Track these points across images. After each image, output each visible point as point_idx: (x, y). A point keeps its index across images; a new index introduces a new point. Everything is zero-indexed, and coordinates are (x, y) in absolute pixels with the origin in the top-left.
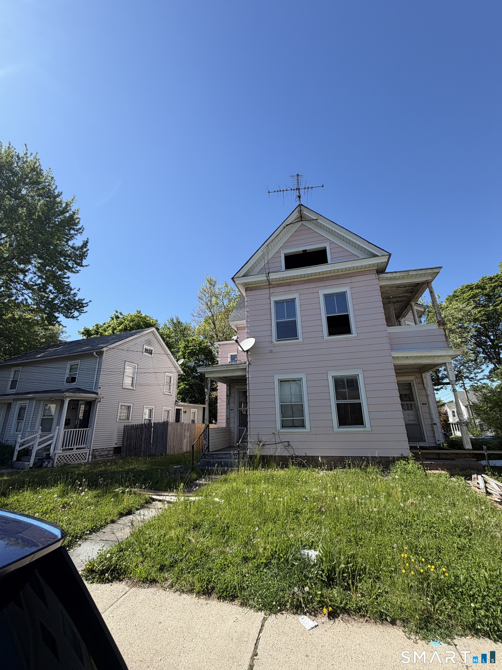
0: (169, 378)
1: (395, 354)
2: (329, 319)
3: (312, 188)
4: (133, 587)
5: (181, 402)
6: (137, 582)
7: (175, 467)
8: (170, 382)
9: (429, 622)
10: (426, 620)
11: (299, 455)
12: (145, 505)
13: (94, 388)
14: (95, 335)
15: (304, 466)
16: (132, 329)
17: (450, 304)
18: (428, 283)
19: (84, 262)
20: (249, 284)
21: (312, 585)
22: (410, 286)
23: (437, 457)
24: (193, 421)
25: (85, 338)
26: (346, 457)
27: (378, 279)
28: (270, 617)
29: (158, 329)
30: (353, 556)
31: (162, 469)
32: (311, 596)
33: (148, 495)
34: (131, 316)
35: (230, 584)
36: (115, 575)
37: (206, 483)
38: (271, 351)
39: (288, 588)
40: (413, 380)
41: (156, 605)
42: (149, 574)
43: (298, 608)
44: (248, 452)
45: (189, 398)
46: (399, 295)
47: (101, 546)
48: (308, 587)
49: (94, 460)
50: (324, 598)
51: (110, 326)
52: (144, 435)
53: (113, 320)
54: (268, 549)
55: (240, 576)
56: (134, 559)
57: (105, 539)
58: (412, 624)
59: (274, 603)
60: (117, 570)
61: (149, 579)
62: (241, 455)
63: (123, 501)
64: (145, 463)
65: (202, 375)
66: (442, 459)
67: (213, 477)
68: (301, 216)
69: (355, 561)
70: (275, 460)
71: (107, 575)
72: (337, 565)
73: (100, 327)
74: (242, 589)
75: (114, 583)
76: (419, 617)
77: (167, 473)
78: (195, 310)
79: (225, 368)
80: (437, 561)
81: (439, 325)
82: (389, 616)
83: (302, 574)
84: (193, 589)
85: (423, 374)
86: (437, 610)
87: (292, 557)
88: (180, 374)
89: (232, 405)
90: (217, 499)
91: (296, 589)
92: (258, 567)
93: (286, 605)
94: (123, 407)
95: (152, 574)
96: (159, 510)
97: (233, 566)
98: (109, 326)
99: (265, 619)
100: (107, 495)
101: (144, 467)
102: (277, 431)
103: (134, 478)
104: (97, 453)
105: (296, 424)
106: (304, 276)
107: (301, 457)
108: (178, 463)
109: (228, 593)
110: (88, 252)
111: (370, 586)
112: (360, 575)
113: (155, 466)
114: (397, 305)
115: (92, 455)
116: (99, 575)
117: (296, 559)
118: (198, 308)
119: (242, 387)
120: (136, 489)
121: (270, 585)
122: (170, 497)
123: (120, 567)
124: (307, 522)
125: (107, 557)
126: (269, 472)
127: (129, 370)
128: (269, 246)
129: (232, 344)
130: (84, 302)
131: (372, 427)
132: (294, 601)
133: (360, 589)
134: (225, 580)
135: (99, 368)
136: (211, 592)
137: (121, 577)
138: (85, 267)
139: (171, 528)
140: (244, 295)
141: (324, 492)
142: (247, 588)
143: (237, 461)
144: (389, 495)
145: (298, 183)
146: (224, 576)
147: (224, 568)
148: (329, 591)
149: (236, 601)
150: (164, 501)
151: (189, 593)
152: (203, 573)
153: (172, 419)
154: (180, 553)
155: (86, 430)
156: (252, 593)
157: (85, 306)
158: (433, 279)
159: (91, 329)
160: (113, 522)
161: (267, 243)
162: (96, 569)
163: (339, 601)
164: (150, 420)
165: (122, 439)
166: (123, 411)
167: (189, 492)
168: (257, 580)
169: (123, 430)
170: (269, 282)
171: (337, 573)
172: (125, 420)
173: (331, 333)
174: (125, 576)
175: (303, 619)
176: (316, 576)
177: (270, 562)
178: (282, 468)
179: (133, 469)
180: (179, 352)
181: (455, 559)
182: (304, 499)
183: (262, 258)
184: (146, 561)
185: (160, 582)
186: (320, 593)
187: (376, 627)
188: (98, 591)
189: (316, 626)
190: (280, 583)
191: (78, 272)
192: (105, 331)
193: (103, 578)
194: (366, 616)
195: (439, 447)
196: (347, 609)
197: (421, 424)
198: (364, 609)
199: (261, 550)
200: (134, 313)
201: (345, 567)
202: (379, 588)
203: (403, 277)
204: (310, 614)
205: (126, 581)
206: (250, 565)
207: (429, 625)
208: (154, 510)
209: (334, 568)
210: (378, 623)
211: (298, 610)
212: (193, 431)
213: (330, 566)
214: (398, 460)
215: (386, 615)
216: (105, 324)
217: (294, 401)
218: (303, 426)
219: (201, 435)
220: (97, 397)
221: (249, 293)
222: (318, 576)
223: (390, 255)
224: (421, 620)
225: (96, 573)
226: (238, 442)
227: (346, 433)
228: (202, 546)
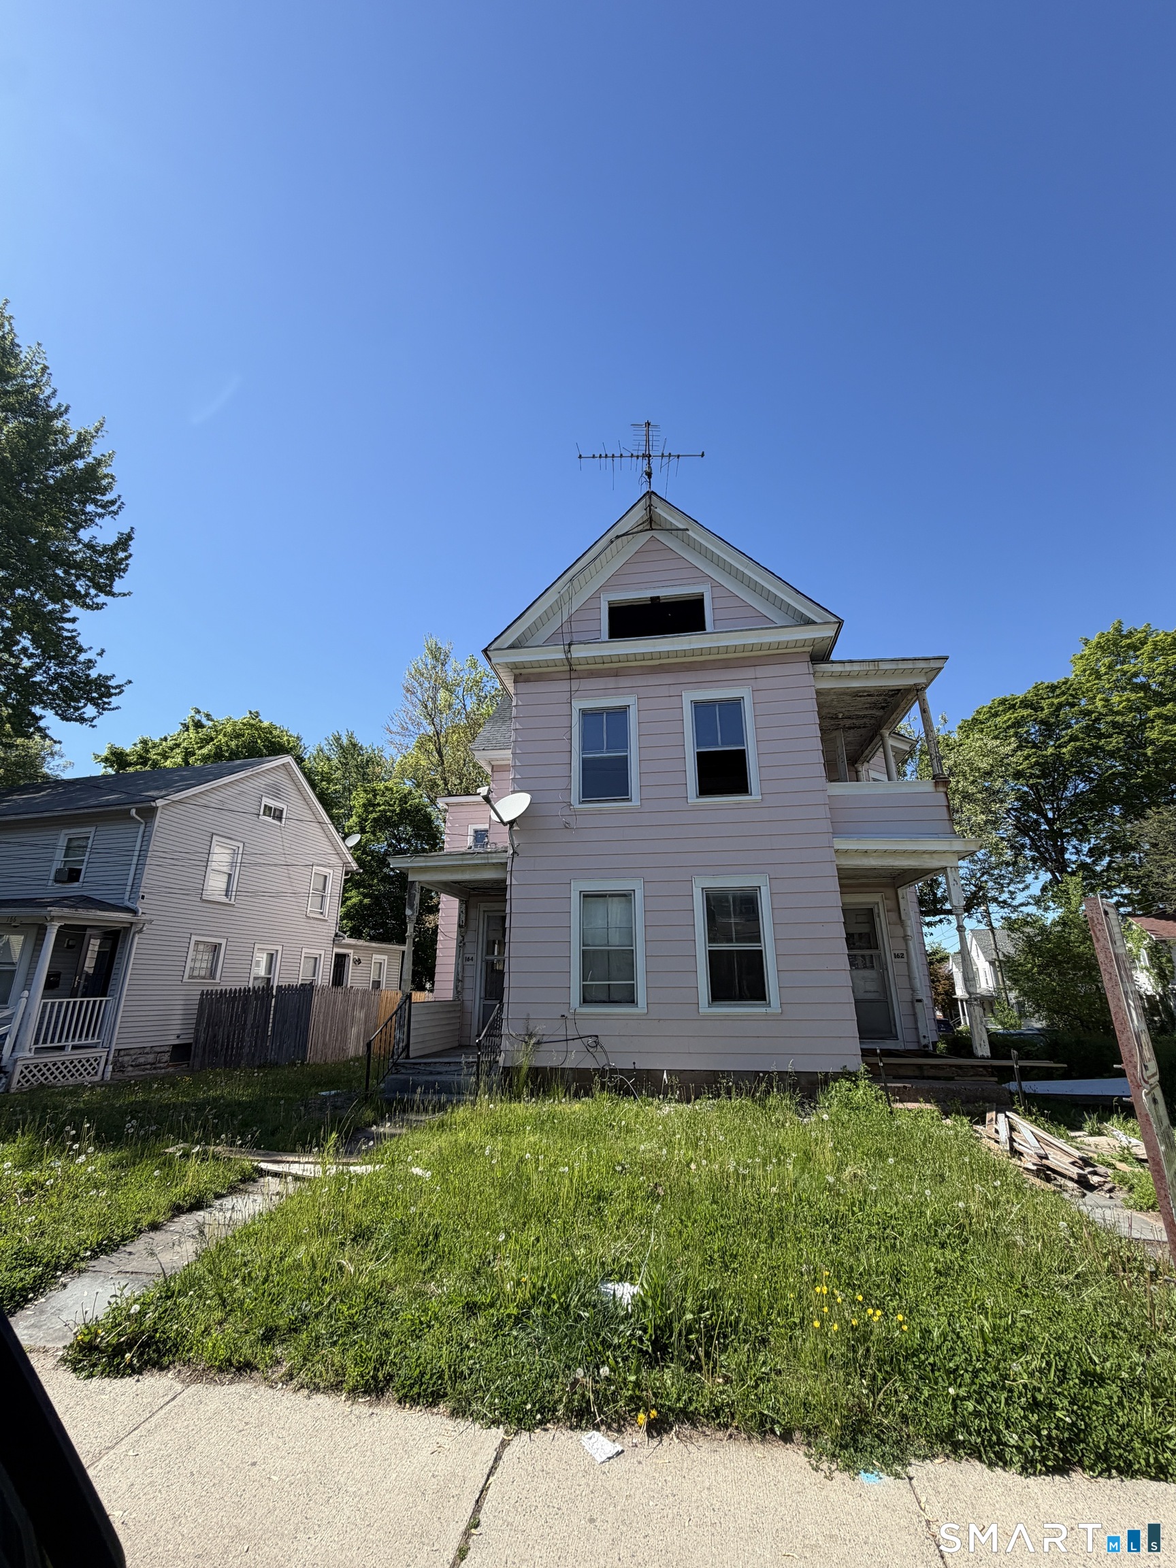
0: (322, 878)
1: (841, 844)
2: (700, 756)
3: (678, 456)
4: (193, 1382)
5: (350, 936)
6: (204, 1370)
7: (323, 1093)
8: (324, 889)
9: (861, 1432)
10: (854, 1429)
11: (618, 1067)
12: (241, 1187)
13: (127, 898)
14: (138, 767)
15: (628, 1093)
16: (234, 755)
17: (968, 737)
18: (918, 691)
19: (118, 585)
20: (522, 665)
21: (617, 1362)
22: (880, 695)
23: (917, 1073)
24: (377, 985)
25: (111, 771)
26: (723, 1072)
27: (814, 674)
28: (518, 1437)
29: (299, 760)
30: (714, 1295)
31: (290, 1098)
32: (613, 1388)
33: (249, 1161)
34: (235, 724)
35: (429, 1367)
36: (148, 1355)
37: (393, 1131)
38: (567, 826)
39: (564, 1370)
40: (878, 904)
41: (247, 1424)
42: (236, 1350)
43: (582, 1416)
44: (501, 1059)
45: (371, 929)
46: (857, 713)
47: (117, 1286)
48: (609, 1366)
49: (119, 1076)
50: (642, 1391)
51: (178, 746)
52: (251, 1017)
53: (187, 730)
54: (525, 1283)
55: (456, 1348)
56: (201, 1316)
57: (130, 1270)
58: (826, 1439)
59: (529, 1407)
60: (156, 1343)
61: (234, 1362)
62: (484, 1067)
63: (184, 1176)
64: (247, 1085)
65: (402, 876)
66: (929, 1078)
67: (413, 1117)
68: (651, 518)
69: (718, 1306)
70: (562, 1077)
71: (128, 1356)
72: (676, 1317)
73: (153, 747)
74: (458, 1376)
75: (146, 1375)
76: (842, 1422)
77: (302, 1108)
78: (396, 718)
79: (456, 860)
80: (891, 1300)
81: (936, 784)
82: (778, 1422)
83: (598, 1337)
84: (342, 1382)
85: (900, 891)
86: (880, 1405)
87: (579, 1300)
88: (349, 869)
89: (470, 948)
90: (417, 1171)
91: (580, 1372)
92: (499, 1325)
93: (555, 1410)
94: (201, 947)
95: (243, 1351)
96: (273, 1197)
97: (442, 1324)
98: (176, 744)
99: (504, 1444)
100: (145, 1162)
101: (243, 1094)
102: (572, 1011)
103: (216, 1121)
104: (126, 1058)
105: (615, 997)
106: (652, 655)
107: (622, 1071)
108: (330, 1084)
109: (424, 1387)
110: (130, 561)
111: (745, 1359)
112: (725, 1337)
113: (273, 1092)
114: (852, 735)
115: (114, 1063)
116: (108, 1357)
117: (586, 1305)
118: (403, 714)
119: (496, 906)
120: (219, 1148)
121: (523, 1367)
122: (302, 1166)
123: (165, 1336)
124: (620, 1221)
125: (132, 1311)
126: (547, 1106)
127: (221, 857)
128: (575, 582)
129: (478, 804)
130: (112, 683)
131: (784, 1006)
132: (574, 1400)
133: (722, 1366)
134: (419, 1357)
135: (143, 848)
136: (385, 1386)
137: (166, 1361)
138: (120, 598)
139: (298, 1239)
140: (512, 690)
141: (664, 1152)
142: (470, 1375)
143: (473, 1079)
144: (808, 1157)
145: (648, 441)
146: (418, 1349)
147: (420, 1331)
148: (655, 1373)
149: (441, 1406)
150: (286, 1175)
151: (330, 1391)
152: (367, 1343)
153: (324, 977)
154: (316, 1298)
155: (101, 1001)
156: (481, 1386)
157: (115, 694)
158: (930, 683)
159: (128, 751)
160: (155, 1227)
161: (570, 575)
162: (100, 1342)
163: (675, 1396)
164: (269, 979)
165: (194, 1026)
166: (200, 957)
167: (350, 1153)
168: (494, 1355)
169: (197, 1002)
170: (571, 665)
171: (675, 1335)
172: (204, 978)
173: (704, 790)
174: (176, 1358)
175: (590, 1438)
176: (630, 1341)
177: (528, 1312)
178: (576, 1095)
179: (215, 1099)
180: (352, 816)
181: (928, 1295)
182: (619, 1168)
183: (556, 609)
184: (231, 1319)
185: (261, 1367)
186: (633, 1378)
187: (750, 1448)
188: (103, 1397)
189: (618, 1454)
190: (545, 1361)
191: (98, 607)
192: (166, 758)
193: (119, 1364)
194: (731, 1425)
195: (924, 1052)
196: (691, 1412)
197: (889, 1000)
198: (727, 1410)
199: (508, 1287)
200: (241, 716)
201: (695, 1320)
202: (764, 1363)
203: (867, 674)
204: (609, 1427)
205: (178, 1368)
206: (481, 1321)
207: (860, 1437)
208: (259, 1198)
209: (669, 1324)
210: (754, 1441)
211: (581, 1421)
212: (375, 1008)
213: (661, 1318)
214: (835, 1081)
215: (773, 1422)
216: (165, 739)
217: (616, 940)
218: (632, 1001)
219: (391, 1018)
220: (134, 919)
221: (524, 687)
222: (634, 1342)
223: (840, 623)
224: (843, 1428)
225: (102, 1352)
226: (479, 1036)
227: (727, 1017)
228: (370, 1281)
